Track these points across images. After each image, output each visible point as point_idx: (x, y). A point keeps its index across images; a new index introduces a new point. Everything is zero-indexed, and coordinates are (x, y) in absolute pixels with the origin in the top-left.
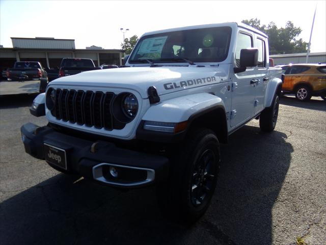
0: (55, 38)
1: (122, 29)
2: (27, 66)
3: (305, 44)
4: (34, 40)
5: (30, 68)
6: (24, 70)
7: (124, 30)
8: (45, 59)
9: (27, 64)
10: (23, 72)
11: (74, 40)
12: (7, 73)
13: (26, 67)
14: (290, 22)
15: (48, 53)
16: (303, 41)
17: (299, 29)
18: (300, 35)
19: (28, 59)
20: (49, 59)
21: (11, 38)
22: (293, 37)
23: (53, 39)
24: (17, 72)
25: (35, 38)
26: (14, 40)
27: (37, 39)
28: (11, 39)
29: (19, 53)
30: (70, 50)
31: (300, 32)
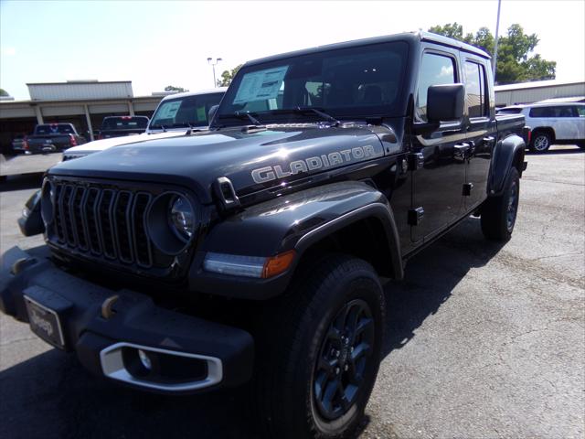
0: (100, 81)
1: (209, 59)
2: (54, 130)
3: (545, 64)
4: (65, 87)
5: (59, 134)
6: (49, 138)
7: (214, 61)
8: (85, 115)
9: (54, 127)
10: (48, 141)
11: (130, 82)
12: (25, 143)
13: (52, 132)
15: (88, 106)
16: (542, 59)
17: (533, 37)
18: (535, 48)
19: (57, 119)
20: (90, 115)
21: (28, 85)
22: (522, 53)
23: (96, 83)
24: (41, 140)
25: (65, 82)
26: (33, 87)
27: (69, 83)
28: (27, 87)
29: (41, 109)
30: (124, 99)
31: (535, 44)
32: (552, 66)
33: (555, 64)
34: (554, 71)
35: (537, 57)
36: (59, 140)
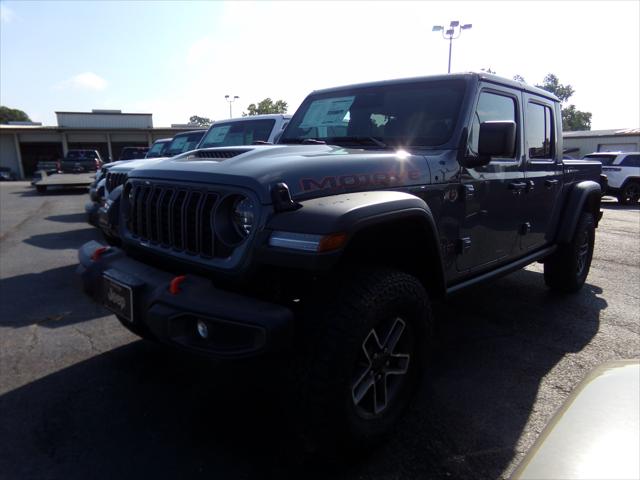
0: (123, 112)
1: (227, 97)
3: (580, 114)
4: (90, 116)
5: (86, 158)
6: (78, 161)
7: (231, 98)
8: (107, 143)
9: (82, 153)
10: (76, 164)
11: (151, 115)
12: (59, 165)
14: (552, 76)
15: (110, 135)
16: (577, 109)
17: (568, 88)
18: (569, 98)
19: (80, 145)
20: (112, 143)
21: (57, 113)
23: (120, 114)
24: (71, 163)
25: (92, 111)
26: (61, 115)
27: (96, 113)
28: (55, 115)
29: (67, 136)
30: (145, 130)
31: (570, 94)
32: (587, 117)
33: (590, 115)
34: (589, 121)
35: (572, 107)
36: (85, 163)
